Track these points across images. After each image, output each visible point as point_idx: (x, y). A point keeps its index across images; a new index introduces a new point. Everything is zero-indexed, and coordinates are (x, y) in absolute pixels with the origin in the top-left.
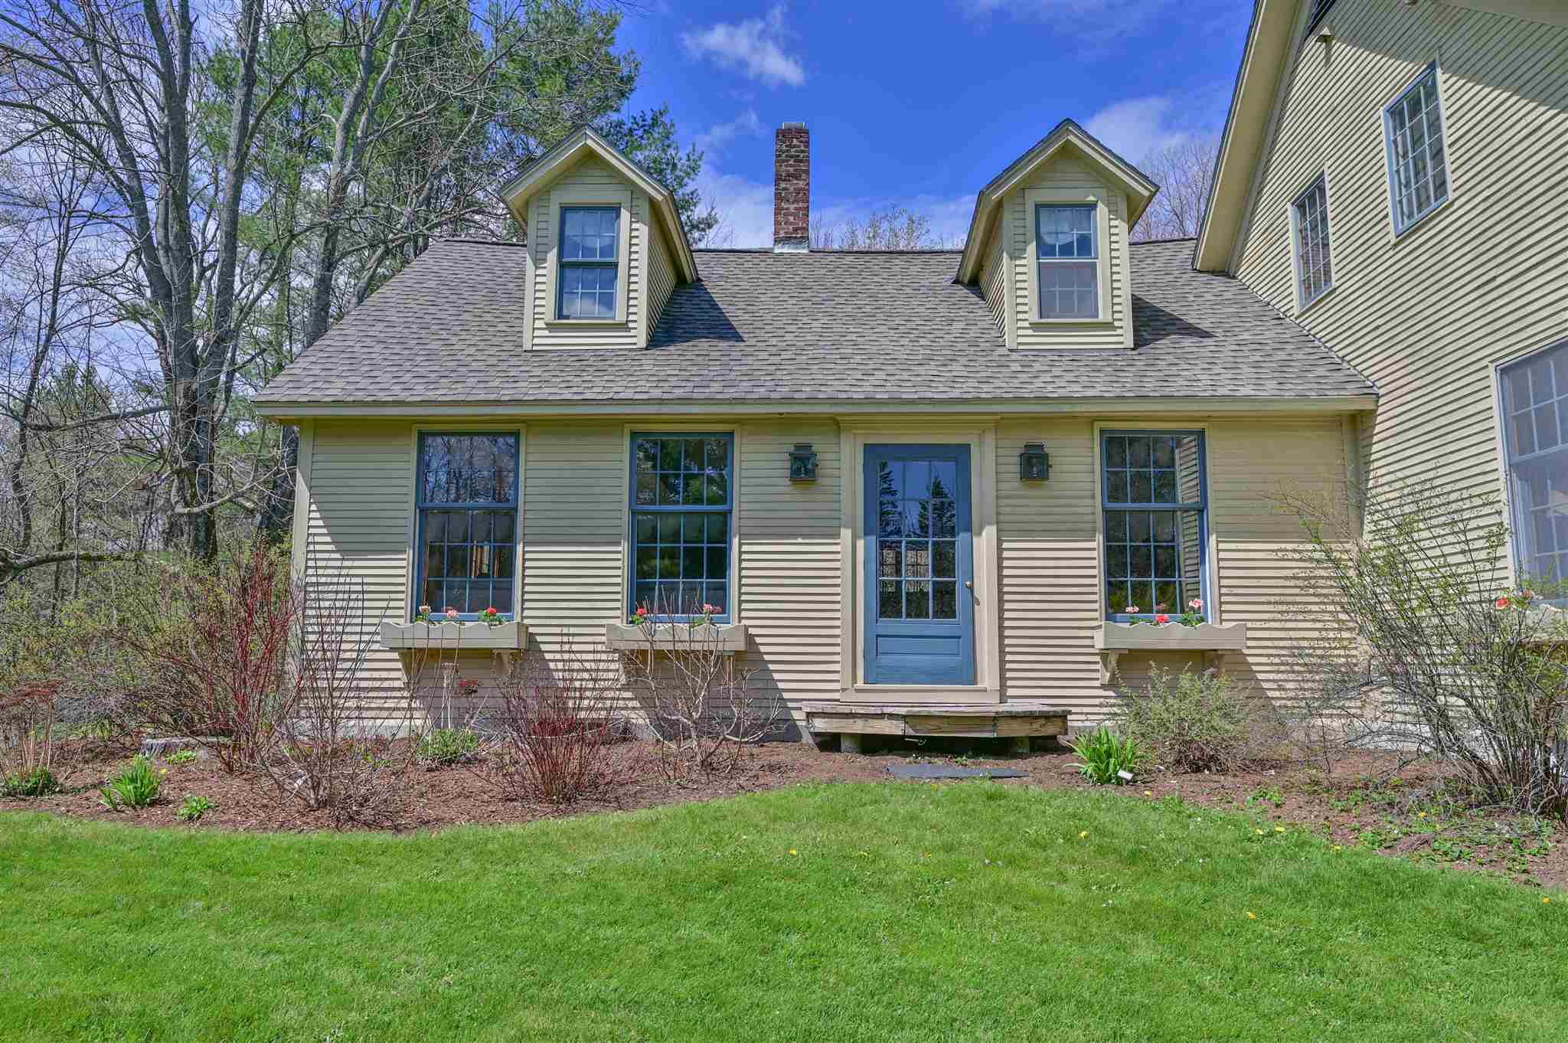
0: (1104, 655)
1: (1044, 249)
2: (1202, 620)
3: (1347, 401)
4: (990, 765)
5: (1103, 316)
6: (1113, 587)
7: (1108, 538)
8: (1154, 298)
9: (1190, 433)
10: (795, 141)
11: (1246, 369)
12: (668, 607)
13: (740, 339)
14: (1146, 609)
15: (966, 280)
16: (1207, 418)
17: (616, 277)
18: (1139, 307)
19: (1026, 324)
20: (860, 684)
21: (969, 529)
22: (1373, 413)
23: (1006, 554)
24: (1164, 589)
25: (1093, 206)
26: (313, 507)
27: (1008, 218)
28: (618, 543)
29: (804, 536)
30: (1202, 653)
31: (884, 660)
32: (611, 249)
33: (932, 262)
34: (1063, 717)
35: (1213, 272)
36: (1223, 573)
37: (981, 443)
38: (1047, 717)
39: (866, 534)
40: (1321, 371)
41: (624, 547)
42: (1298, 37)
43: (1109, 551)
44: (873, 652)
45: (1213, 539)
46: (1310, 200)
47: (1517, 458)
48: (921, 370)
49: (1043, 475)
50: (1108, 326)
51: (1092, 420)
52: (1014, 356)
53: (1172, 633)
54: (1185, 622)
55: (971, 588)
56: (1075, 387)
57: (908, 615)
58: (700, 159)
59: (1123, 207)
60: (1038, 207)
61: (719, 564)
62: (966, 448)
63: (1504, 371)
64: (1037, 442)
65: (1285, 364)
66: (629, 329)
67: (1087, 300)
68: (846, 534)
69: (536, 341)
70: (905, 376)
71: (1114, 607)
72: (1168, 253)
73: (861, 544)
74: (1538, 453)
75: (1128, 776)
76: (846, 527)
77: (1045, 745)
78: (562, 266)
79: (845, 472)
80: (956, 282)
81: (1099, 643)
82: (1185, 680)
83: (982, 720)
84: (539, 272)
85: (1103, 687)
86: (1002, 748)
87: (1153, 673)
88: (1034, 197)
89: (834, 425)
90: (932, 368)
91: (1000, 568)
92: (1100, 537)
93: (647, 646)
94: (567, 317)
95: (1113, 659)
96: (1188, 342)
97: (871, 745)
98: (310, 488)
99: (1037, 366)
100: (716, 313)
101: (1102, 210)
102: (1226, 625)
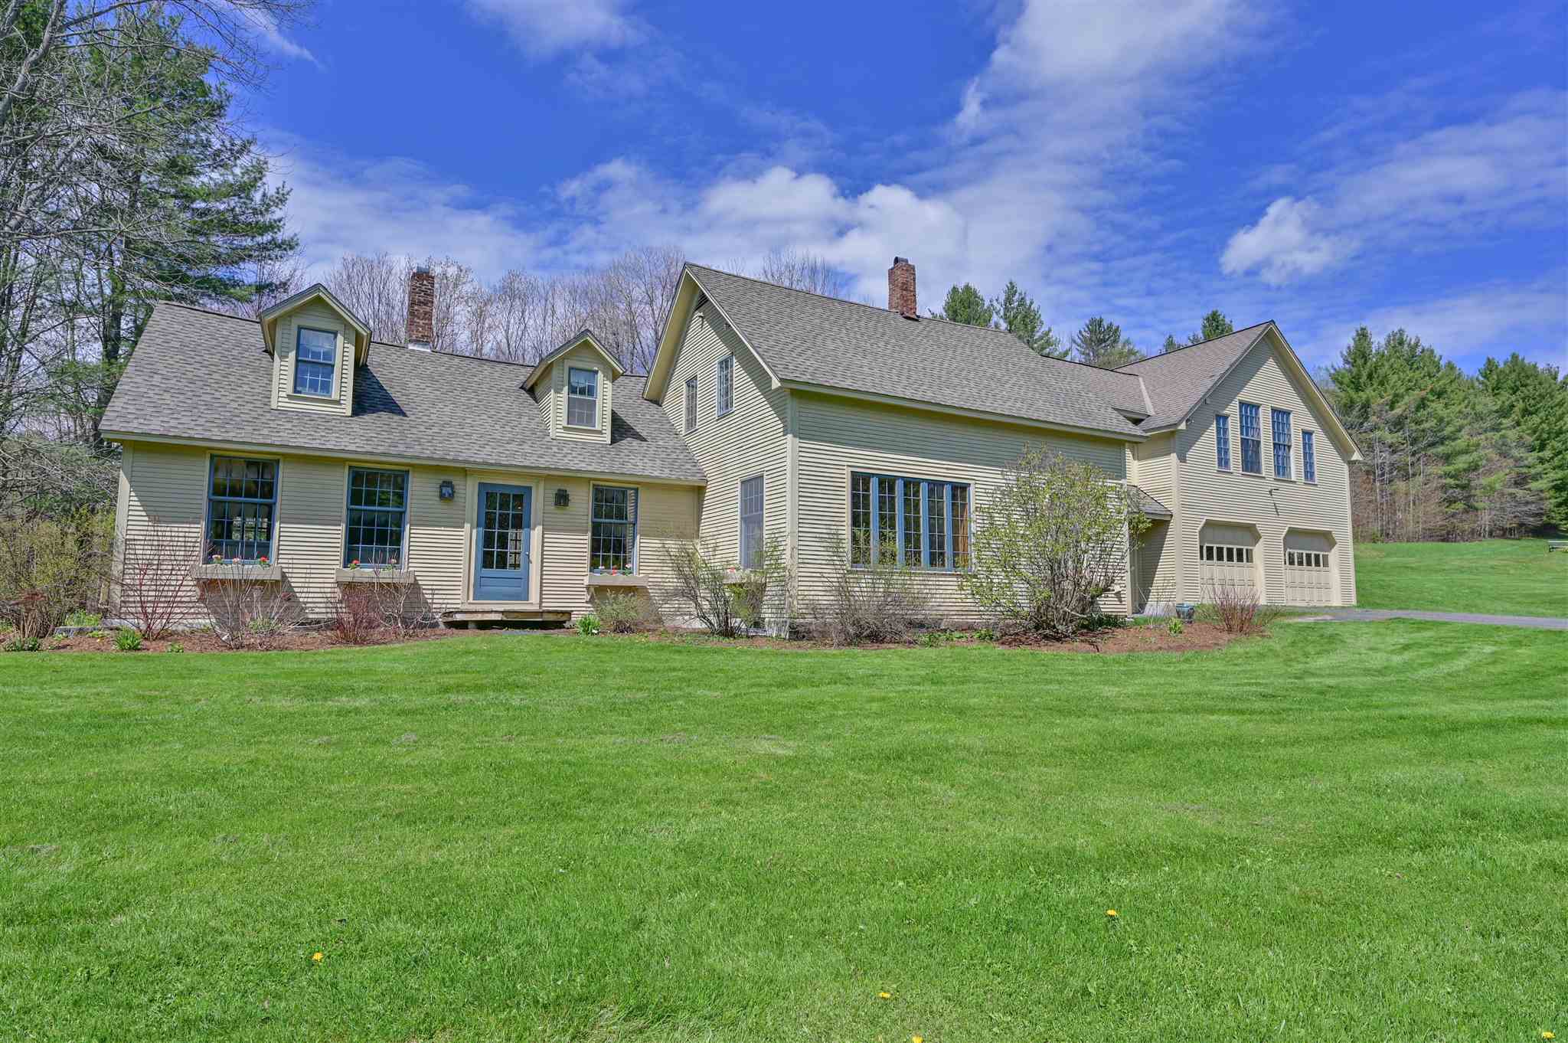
0: (588, 588)
1: (573, 390)
2: (630, 573)
3: (695, 481)
4: (539, 633)
5: (598, 427)
6: (594, 557)
7: (593, 534)
8: (622, 413)
9: (632, 489)
10: (425, 282)
11: (658, 462)
12: (365, 560)
13: (404, 415)
14: (608, 567)
15: (527, 388)
16: (638, 483)
17: (333, 372)
18: (615, 418)
19: (561, 427)
20: (471, 600)
21: (529, 526)
22: (704, 488)
23: (546, 540)
24: (617, 558)
25: (596, 372)
26: (133, 494)
27: (555, 373)
28: (340, 525)
29: (445, 526)
30: (630, 587)
31: (484, 589)
32: (329, 355)
33: (507, 370)
34: (569, 613)
35: (651, 401)
36: (642, 553)
37: (537, 487)
38: (563, 613)
39: (478, 526)
40: (688, 466)
41: (343, 527)
42: (693, 310)
43: (593, 540)
44: (478, 585)
45: (638, 537)
46: (691, 383)
47: (744, 516)
48: (508, 447)
49: (566, 504)
50: (600, 432)
51: (591, 479)
52: (555, 442)
53: (617, 578)
54: (624, 574)
55: (528, 556)
56: (583, 465)
57: (497, 568)
58: (288, 194)
59: (611, 373)
60: (571, 369)
61: (397, 539)
62: (530, 488)
63: (742, 482)
64: (563, 488)
65: (675, 460)
66: (341, 404)
67: (590, 419)
68: (467, 526)
69: (280, 404)
70: (501, 449)
71: (594, 566)
72: (632, 384)
73: (475, 531)
74: (754, 513)
75: (596, 632)
76: (468, 522)
77: (559, 625)
78: (297, 361)
79: (469, 495)
80: (522, 388)
81: (586, 582)
82: (621, 597)
83: (536, 613)
84: (282, 363)
85: (587, 602)
86: (544, 626)
87: (608, 594)
88: (568, 363)
89: (464, 472)
90: (513, 447)
91: (543, 546)
92: (590, 534)
93: (375, 581)
94: (300, 392)
95: (592, 589)
96: (635, 443)
97: (483, 625)
98: (130, 482)
99: (565, 450)
100: (383, 393)
101: (600, 375)
102: (641, 575)
